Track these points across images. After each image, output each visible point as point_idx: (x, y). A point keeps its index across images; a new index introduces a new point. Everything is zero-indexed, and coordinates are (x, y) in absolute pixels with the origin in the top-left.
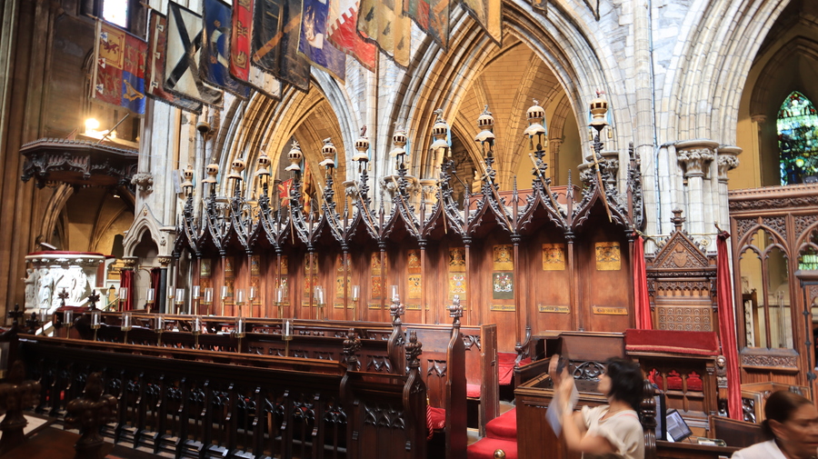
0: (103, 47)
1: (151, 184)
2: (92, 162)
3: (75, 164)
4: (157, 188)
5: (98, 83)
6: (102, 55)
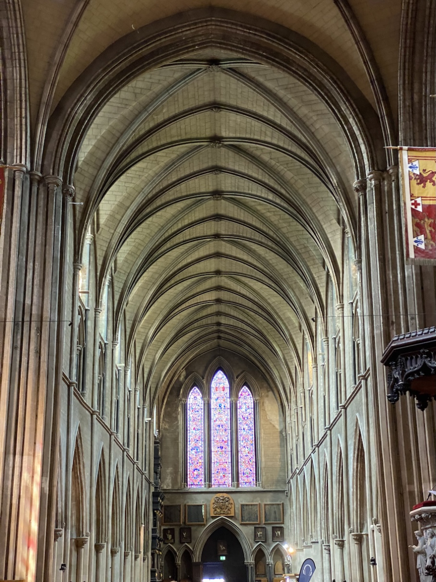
0: (414, 182)
5: (416, 235)
6: (416, 195)
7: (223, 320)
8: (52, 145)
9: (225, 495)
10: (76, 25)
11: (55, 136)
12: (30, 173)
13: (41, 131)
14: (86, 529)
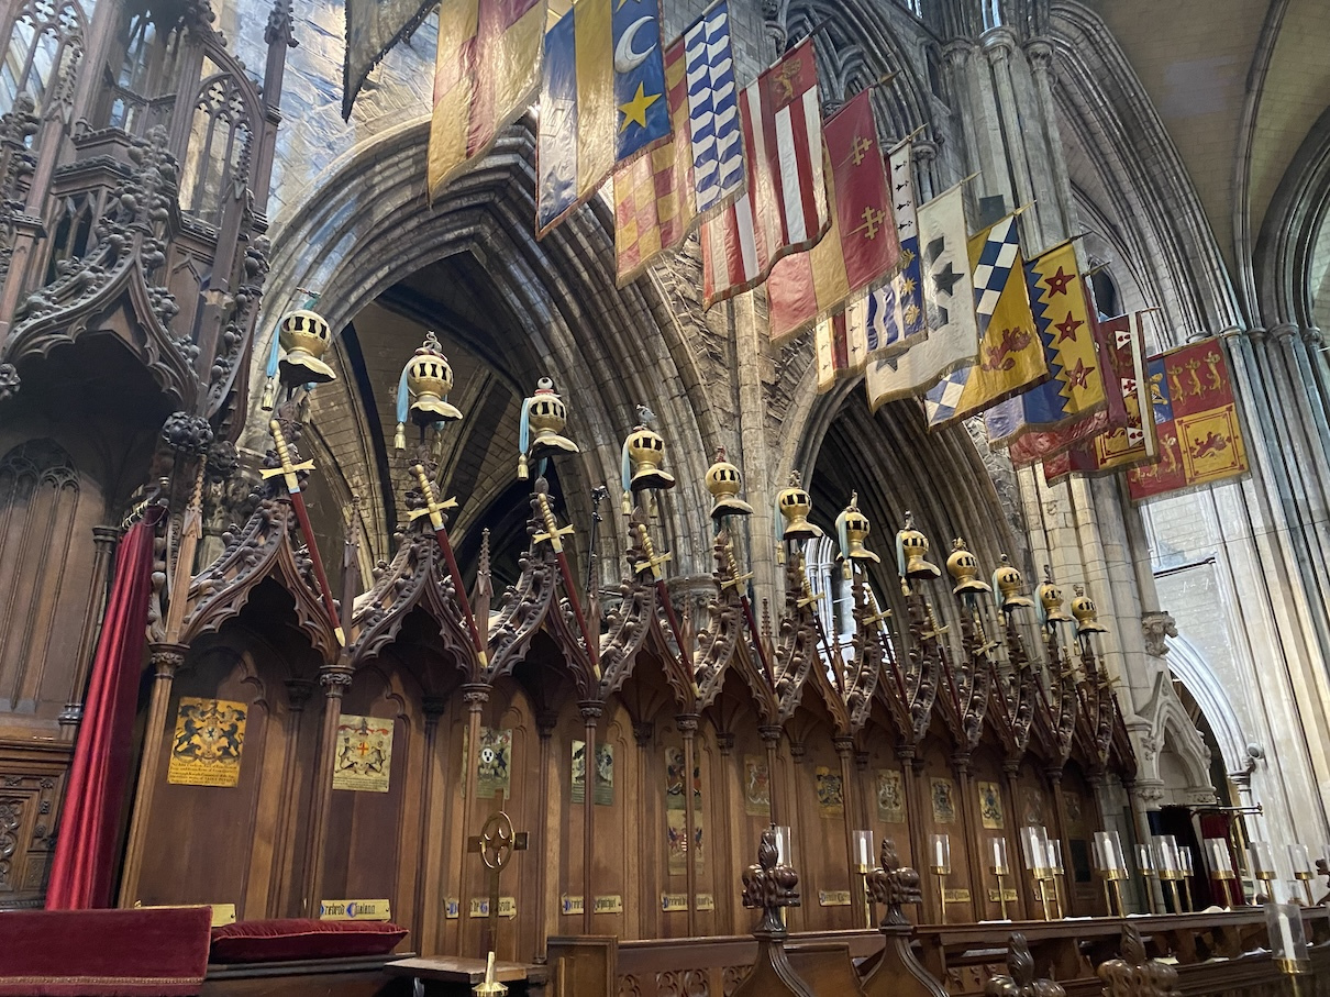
8: (1268, 287)
10: (1253, 125)
11: (1268, 273)
12: (1248, 332)
13: (1247, 276)
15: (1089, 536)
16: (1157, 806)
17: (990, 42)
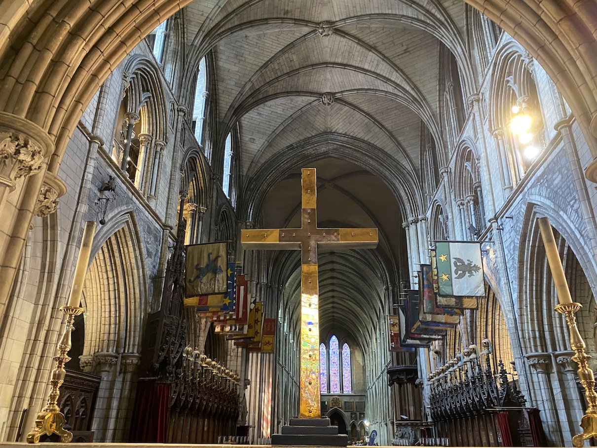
0: (391, 326)
1: (423, 384)
2: (407, 375)
3: (401, 377)
4: (425, 386)
6: (392, 330)
7: (335, 315)
9: (337, 397)
14: (280, 417)
15: (239, 359)
16: (239, 426)
17: (248, 224)
